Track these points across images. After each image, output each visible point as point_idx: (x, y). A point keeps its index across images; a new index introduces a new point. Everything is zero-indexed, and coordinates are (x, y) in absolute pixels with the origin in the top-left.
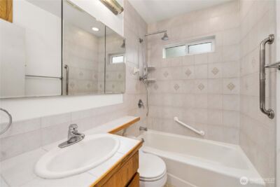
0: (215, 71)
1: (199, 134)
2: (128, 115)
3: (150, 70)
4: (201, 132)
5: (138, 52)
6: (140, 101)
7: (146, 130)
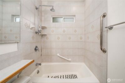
0: (75, 31)
1: (69, 61)
2: (24, 59)
3: (43, 28)
4: (70, 60)
5: (35, 15)
6: (36, 47)
7: (40, 64)
